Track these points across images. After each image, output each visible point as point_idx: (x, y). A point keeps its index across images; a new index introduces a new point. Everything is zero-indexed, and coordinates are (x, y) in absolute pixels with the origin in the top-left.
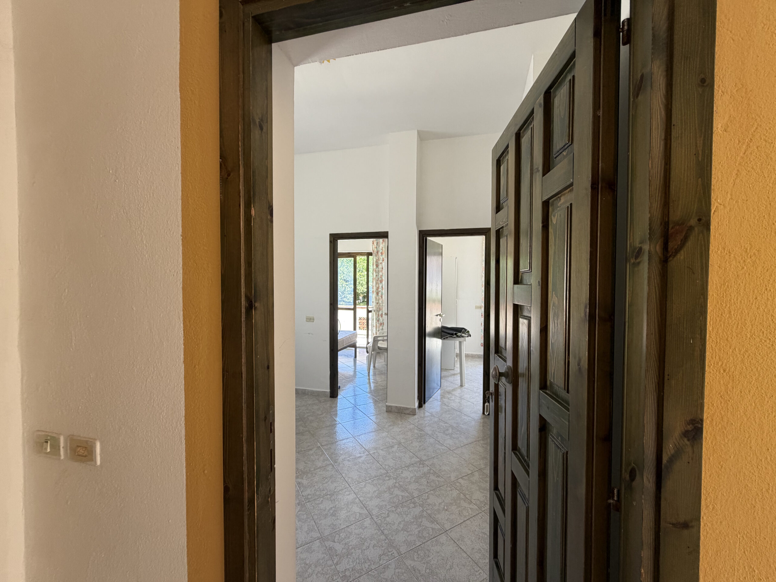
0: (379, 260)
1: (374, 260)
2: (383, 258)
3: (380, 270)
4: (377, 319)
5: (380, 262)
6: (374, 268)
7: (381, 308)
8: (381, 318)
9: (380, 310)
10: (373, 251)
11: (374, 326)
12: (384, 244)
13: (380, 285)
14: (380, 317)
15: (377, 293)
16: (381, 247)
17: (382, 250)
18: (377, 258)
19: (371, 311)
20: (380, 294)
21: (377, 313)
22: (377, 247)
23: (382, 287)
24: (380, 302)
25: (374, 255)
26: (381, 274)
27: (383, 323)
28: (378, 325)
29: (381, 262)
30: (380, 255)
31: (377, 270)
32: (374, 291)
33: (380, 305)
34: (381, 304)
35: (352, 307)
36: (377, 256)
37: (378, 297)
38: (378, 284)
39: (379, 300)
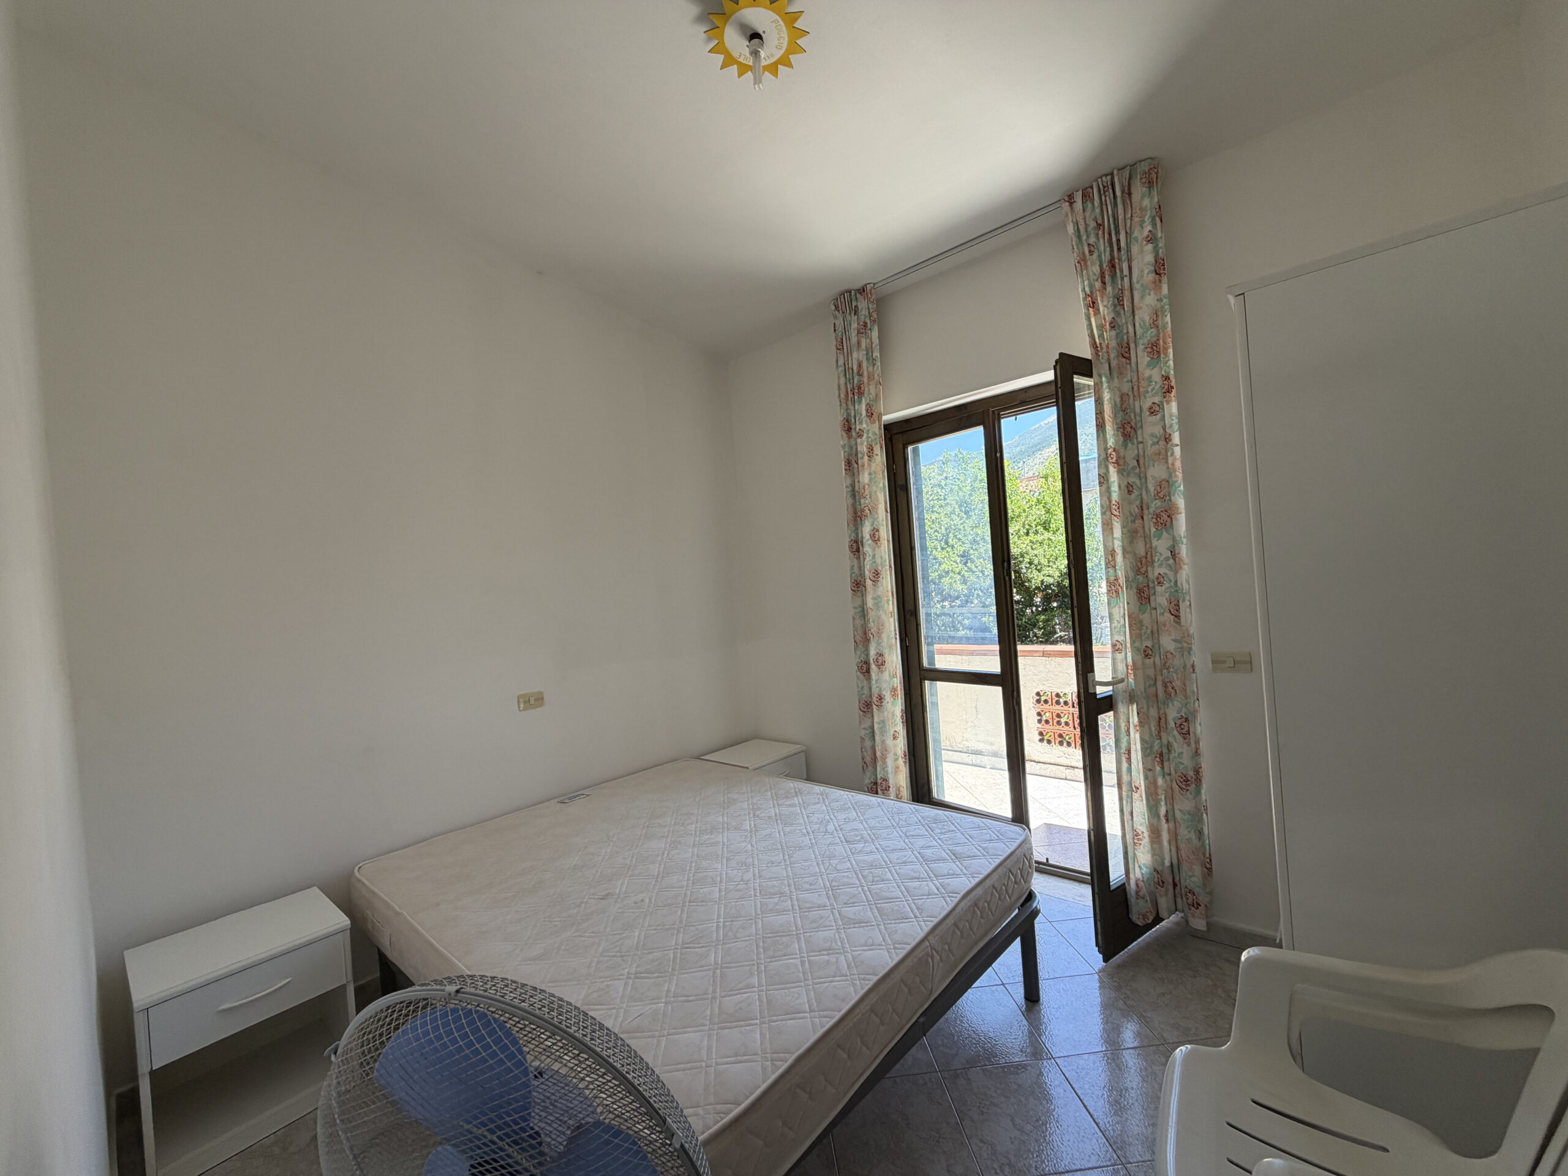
0: (1138, 396)
1: (1107, 396)
2: (1167, 378)
3: (1151, 450)
4: (1156, 747)
5: (1147, 403)
6: (1111, 442)
7: (1177, 684)
8: (1179, 746)
9: (1168, 695)
10: (1094, 345)
11: (1133, 789)
12: (1165, 290)
13: (1161, 545)
14: (1173, 737)
15: (1140, 591)
16: (1144, 315)
17: (1155, 324)
18: (1126, 388)
19: (1108, 704)
20: (1161, 598)
21: (1153, 712)
22: (1122, 320)
23: (1174, 554)
24: (1167, 642)
25: (1099, 368)
26: (1156, 472)
27: (1197, 771)
28: (1160, 781)
29: (1157, 400)
30: (1144, 359)
31: (1131, 453)
32: (1122, 581)
33: (1165, 666)
34: (1177, 662)
35: (993, 665)
36: (1121, 374)
37: (1146, 618)
38: (1147, 538)
39: (1155, 634)
